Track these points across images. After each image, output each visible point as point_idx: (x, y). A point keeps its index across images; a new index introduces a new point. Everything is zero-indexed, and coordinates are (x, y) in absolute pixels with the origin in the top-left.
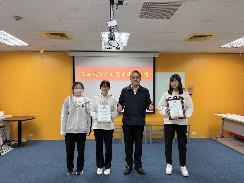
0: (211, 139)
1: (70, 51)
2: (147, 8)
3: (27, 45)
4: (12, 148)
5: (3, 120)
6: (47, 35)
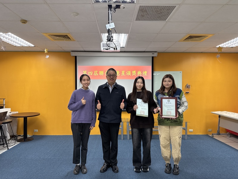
0: (207, 135)
1: (72, 51)
2: (143, 11)
5: (10, 116)
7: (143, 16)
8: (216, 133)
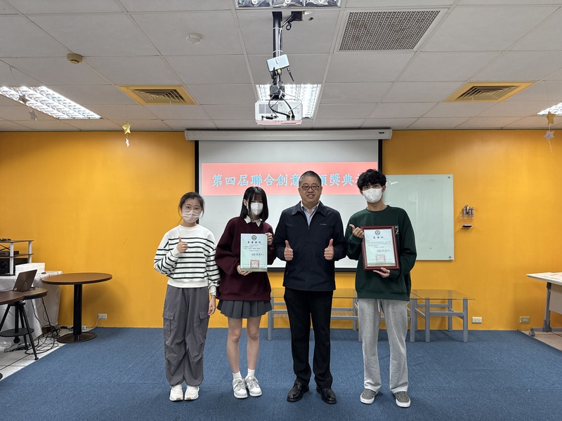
0: (518, 332)
1: (189, 129)
2: (357, 27)
3: (97, 116)
4: (62, 345)
5: (43, 282)
6: (138, 95)
7: (357, 38)
8: (542, 326)
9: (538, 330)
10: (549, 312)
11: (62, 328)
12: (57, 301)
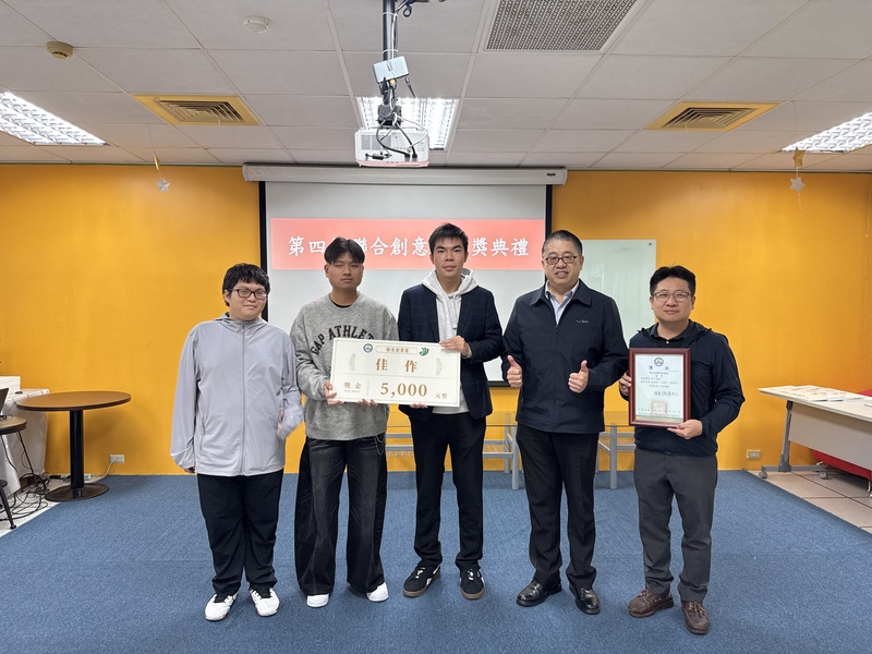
0: (744, 473)
1: (248, 163)
2: (514, 14)
3: (98, 141)
4: (53, 504)
5: (19, 407)
6: (168, 111)
7: (515, 32)
8: (777, 464)
9: (772, 469)
10: (788, 443)
11: (51, 477)
12: (43, 435)
